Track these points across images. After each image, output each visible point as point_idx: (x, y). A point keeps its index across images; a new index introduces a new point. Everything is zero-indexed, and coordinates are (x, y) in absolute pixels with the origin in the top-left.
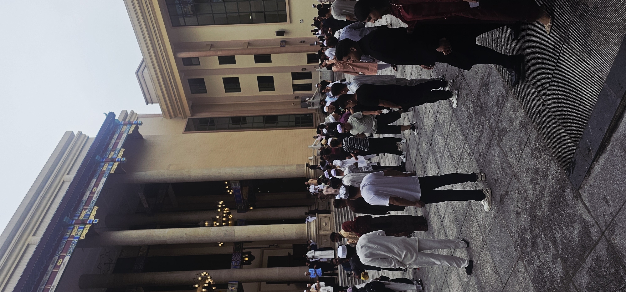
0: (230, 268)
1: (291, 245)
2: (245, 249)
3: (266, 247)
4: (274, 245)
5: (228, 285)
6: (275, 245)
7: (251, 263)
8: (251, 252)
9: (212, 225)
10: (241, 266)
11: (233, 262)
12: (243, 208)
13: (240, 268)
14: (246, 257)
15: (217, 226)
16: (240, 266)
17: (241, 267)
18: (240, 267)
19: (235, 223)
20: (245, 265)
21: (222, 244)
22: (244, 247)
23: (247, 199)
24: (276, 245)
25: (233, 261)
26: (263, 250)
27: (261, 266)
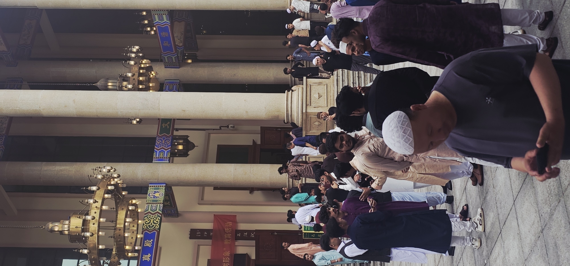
0: (151, 161)
1: (259, 128)
2: (177, 130)
3: (214, 129)
4: (228, 127)
5: (148, 189)
6: (230, 126)
7: (188, 155)
8: (188, 136)
9: (121, 89)
10: (171, 158)
11: (157, 152)
12: (174, 61)
13: (169, 163)
14: (179, 144)
15: (129, 90)
16: (169, 158)
17: (171, 161)
18: (169, 161)
19: (161, 88)
20: (177, 157)
21: (138, 120)
22: (176, 127)
23: (181, 45)
24: (232, 126)
25: (156, 149)
26: (209, 134)
27: (204, 160)
